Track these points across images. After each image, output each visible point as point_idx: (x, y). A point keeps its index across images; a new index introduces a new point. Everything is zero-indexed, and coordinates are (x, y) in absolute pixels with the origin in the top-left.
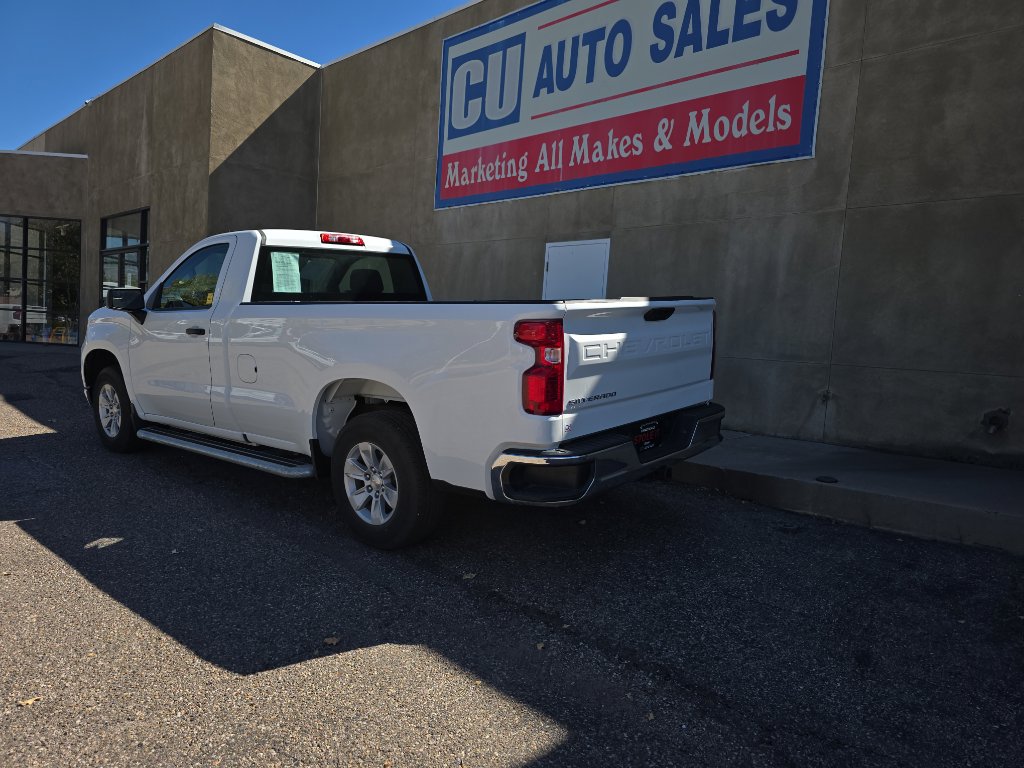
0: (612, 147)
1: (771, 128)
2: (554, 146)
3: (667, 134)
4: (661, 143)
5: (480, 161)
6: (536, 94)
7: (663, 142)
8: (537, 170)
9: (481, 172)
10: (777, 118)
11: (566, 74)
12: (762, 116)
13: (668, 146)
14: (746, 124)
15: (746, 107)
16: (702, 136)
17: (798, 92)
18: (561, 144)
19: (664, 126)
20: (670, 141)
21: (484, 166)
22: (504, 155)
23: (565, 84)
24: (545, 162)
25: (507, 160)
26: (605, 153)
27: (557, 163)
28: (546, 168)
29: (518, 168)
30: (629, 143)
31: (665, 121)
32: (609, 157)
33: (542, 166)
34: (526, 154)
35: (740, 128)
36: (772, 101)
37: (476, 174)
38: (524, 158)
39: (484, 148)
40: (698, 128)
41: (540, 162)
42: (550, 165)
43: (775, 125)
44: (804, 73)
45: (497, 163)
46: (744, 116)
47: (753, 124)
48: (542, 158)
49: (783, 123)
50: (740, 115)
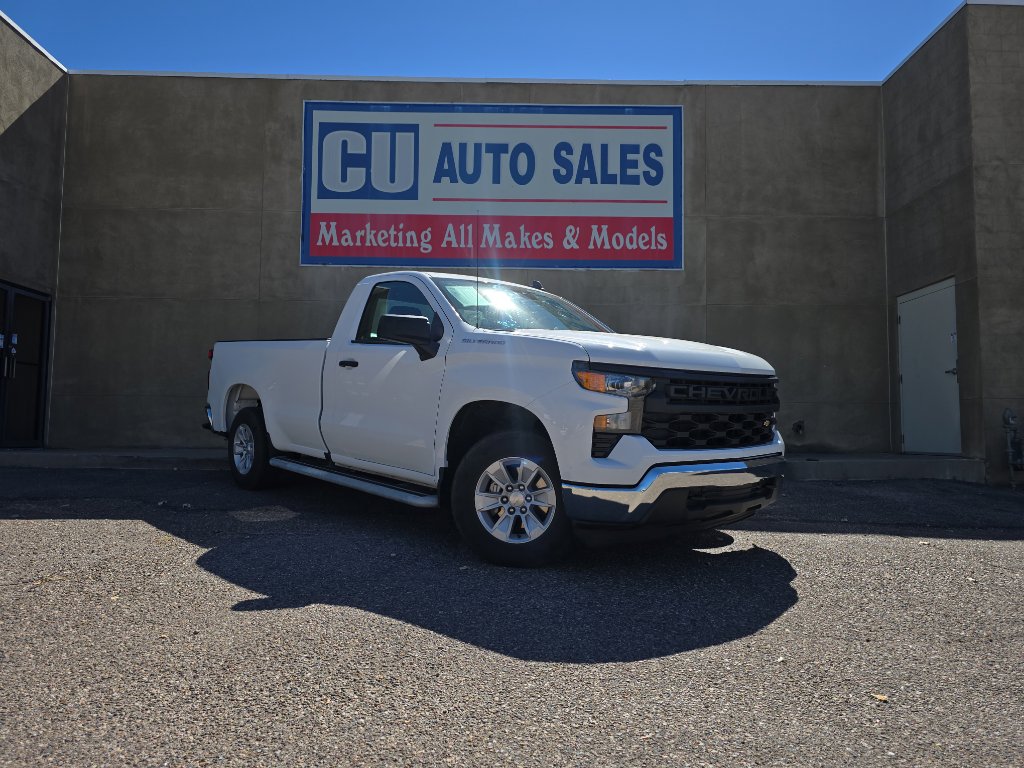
0: (524, 238)
1: (653, 247)
2: (462, 227)
3: (574, 237)
4: (569, 243)
5: (368, 226)
6: (437, 179)
7: (570, 242)
8: (444, 245)
9: (370, 237)
10: (657, 242)
11: (470, 170)
12: (647, 238)
13: (576, 247)
14: (635, 241)
15: (635, 229)
16: (603, 243)
17: (670, 226)
18: (470, 227)
19: (571, 231)
20: (577, 242)
21: (373, 232)
22: (401, 226)
23: (471, 179)
24: (453, 239)
25: (405, 231)
26: (518, 241)
27: (466, 242)
28: (454, 245)
29: (419, 241)
30: (540, 238)
31: (571, 227)
32: (522, 246)
33: (449, 243)
34: (429, 229)
35: (631, 243)
36: (653, 229)
37: (363, 239)
38: (427, 232)
39: (372, 215)
40: (599, 238)
41: (446, 239)
42: (459, 242)
43: (656, 245)
44: (672, 216)
45: (392, 232)
46: (634, 236)
47: (641, 243)
48: (449, 236)
49: (662, 245)
50: (630, 234)
